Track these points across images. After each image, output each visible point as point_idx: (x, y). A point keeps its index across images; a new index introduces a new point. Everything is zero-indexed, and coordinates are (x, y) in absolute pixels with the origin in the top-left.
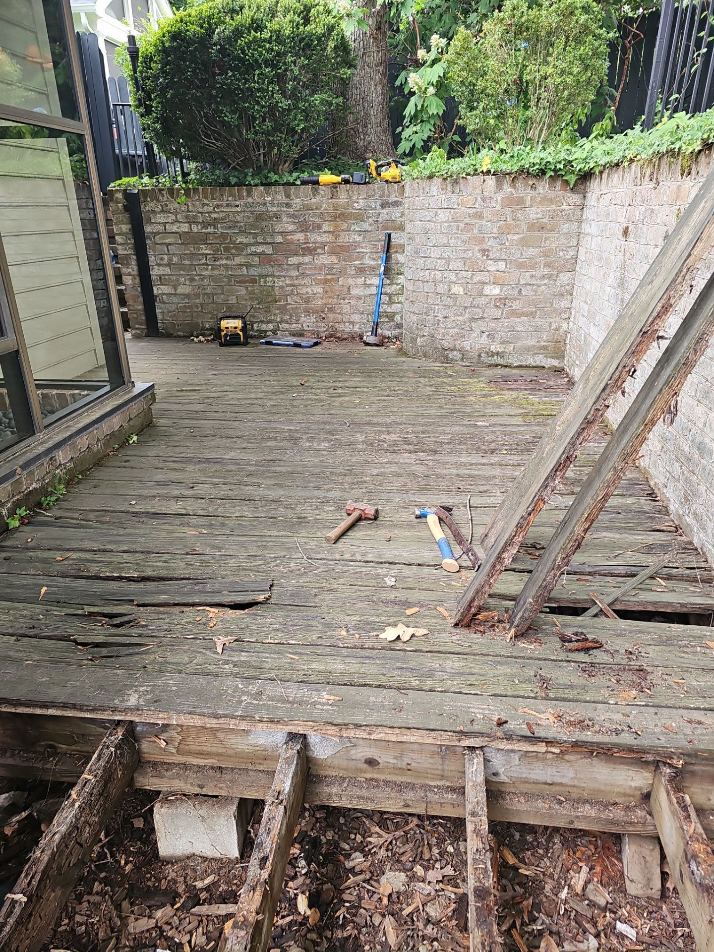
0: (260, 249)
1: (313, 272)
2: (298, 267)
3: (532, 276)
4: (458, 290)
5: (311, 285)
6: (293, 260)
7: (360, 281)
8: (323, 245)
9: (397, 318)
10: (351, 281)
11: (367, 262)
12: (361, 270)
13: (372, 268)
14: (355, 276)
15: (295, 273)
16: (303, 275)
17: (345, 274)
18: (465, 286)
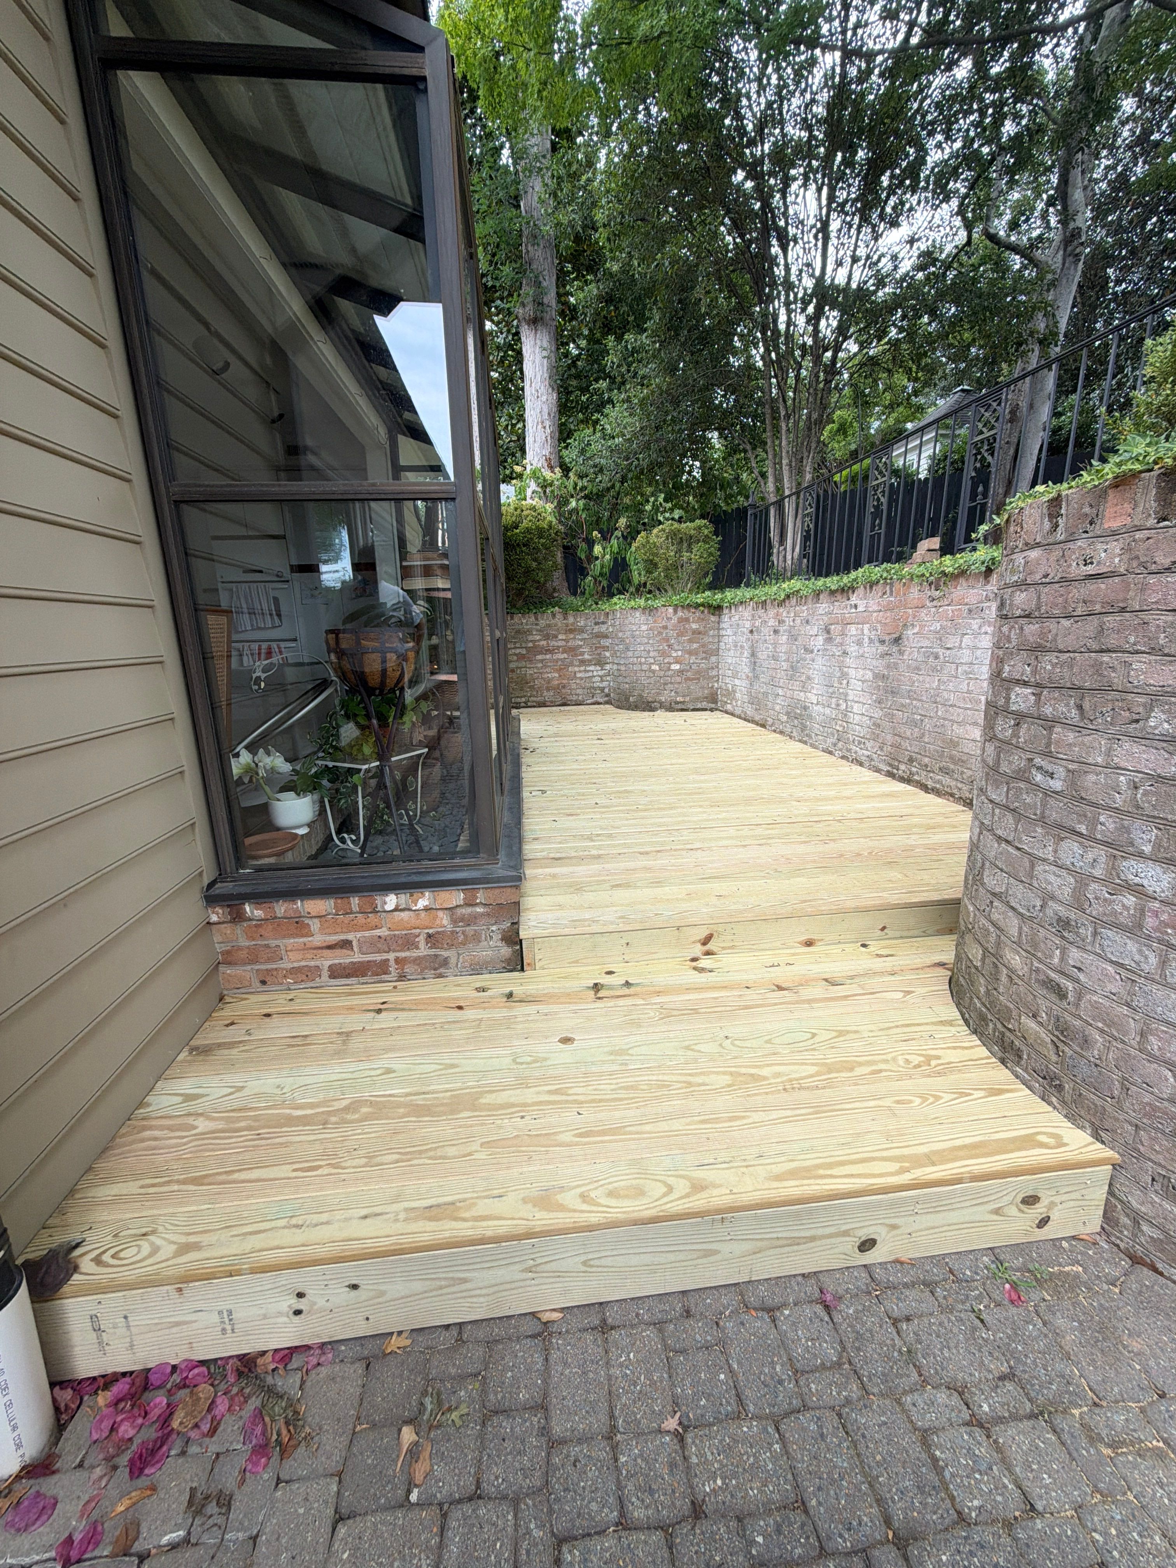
0: (518, 651)
1: (552, 664)
2: (542, 661)
4: (655, 667)
5: (551, 672)
6: (539, 657)
7: (582, 668)
8: (558, 647)
9: (606, 690)
10: (576, 669)
11: (586, 657)
12: (583, 662)
13: (590, 661)
14: (579, 666)
15: (540, 665)
16: (546, 666)
17: (572, 665)
18: (659, 665)
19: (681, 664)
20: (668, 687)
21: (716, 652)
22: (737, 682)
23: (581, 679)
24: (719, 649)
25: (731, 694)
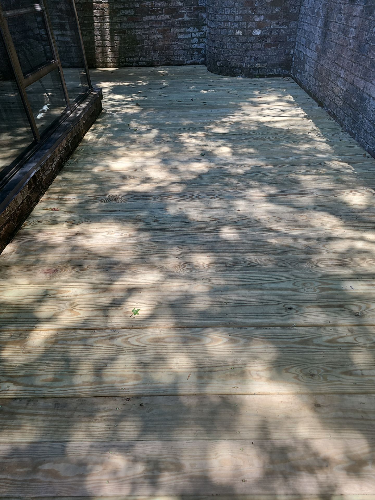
0: (127, 12)
1: (157, 25)
2: (148, 22)
3: (277, 24)
4: (239, 33)
5: (156, 34)
6: (146, 18)
7: (182, 30)
8: (162, 8)
9: (203, 52)
10: (178, 30)
11: (186, 18)
12: (183, 24)
13: (189, 22)
14: (180, 27)
15: (147, 26)
16: (151, 28)
17: (174, 27)
18: (243, 30)
19: (262, 30)
20: (250, 53)
21: (296, 17)
22: (308, 52)
23: (182, 40)
24: (299, 13)
25: (302, 63)
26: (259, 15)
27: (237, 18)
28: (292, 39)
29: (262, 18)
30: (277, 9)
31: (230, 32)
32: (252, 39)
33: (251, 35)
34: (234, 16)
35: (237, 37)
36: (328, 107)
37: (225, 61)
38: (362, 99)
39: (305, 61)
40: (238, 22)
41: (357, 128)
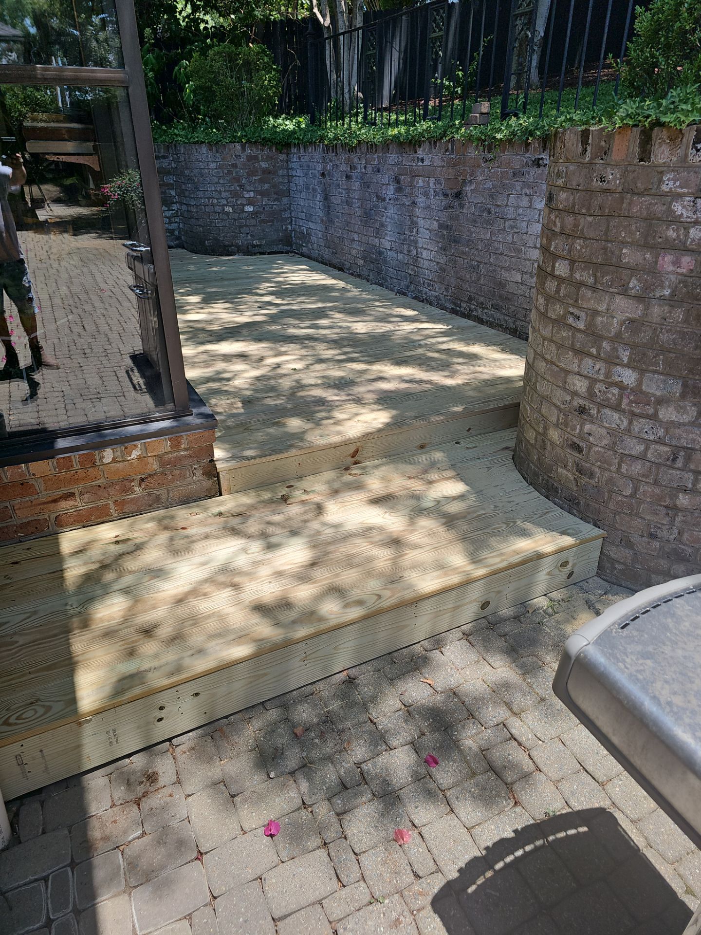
3: (269, 200)
4: (228, 209)
18: (233, 207)
19: (254, 206)
20: (244, 230)
21: (287, 193)
24: (289, 190)
25: (306, 237)
26: (248, 191)
27: (224, 195)
28: (287, 215)
29: (252, 194)
30: (266, 186)
31: (218, 209)
32: (245, 215)
33: (243, 211)
34: (220, 192)
35: (228, 213)
36: (349, 269)
37: (216, 239)
38: (380, 253)
39: (309, 235)
40: (226, 199)
41: (383, 278)
